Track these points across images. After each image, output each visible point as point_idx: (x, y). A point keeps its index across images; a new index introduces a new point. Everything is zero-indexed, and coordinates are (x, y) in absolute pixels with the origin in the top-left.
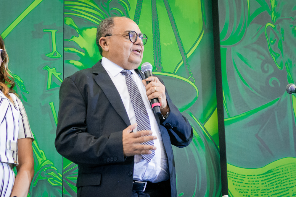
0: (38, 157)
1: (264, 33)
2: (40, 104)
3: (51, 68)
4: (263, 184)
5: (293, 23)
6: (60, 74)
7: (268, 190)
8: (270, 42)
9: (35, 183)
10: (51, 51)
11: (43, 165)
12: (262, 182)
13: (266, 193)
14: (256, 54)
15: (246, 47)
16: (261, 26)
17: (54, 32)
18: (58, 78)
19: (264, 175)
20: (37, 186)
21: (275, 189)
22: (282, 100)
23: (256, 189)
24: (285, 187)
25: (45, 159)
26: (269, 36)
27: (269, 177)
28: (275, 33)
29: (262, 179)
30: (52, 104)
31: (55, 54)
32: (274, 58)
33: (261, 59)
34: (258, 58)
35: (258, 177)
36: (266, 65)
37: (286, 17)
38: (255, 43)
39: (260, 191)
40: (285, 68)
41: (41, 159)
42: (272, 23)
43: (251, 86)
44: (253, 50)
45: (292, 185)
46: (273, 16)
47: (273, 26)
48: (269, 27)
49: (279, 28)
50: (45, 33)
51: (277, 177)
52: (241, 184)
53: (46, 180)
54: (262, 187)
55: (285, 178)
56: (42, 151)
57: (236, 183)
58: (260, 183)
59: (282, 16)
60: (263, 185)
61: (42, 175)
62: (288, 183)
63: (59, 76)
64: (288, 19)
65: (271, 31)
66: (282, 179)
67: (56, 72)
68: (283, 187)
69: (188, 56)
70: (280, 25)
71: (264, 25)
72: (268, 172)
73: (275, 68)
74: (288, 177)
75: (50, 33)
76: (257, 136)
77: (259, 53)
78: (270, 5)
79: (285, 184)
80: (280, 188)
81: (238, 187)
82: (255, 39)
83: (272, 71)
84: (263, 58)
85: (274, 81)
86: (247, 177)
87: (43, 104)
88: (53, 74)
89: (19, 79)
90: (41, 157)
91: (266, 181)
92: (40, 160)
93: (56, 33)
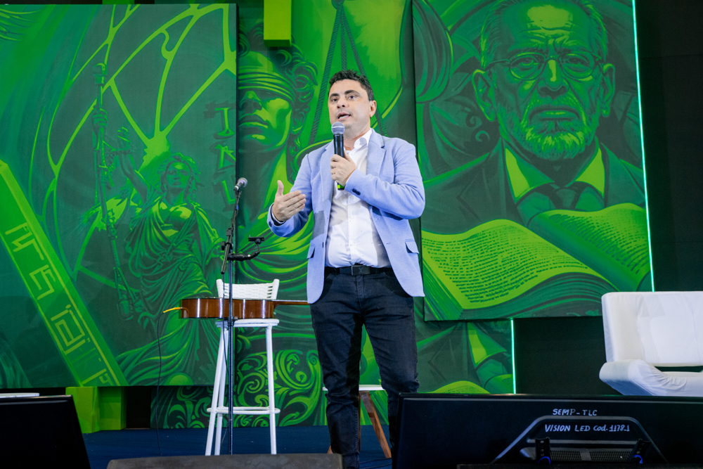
0: (210, 235)
1: (470, 82)
2: (213, 183)
3: (223, 146)
4: (465, 250)
5: (509, 66)
6: (232, 152)
7: (471, 256)
8: (478, 91)
9: (208, 261)
10: (224, 129)
11: (216, 243)
12: (464, 249)
13: (469, 261)
14: (460, 107)
15: (447, 100)
16: (467, 74)
17: (226, 110)
18: (231, 156)
19: (467, 241)
20: (209, 264)
21: (480, 255)
22: (492, 156)
23: (456, 256)
24: (492, 253)
25: (217, 236)
26: (477, 85)
27: (473, 243)
28: (484, 80)
29: (464, 245)
30: (224, 182)
31: (228, 132)
32: (483, 109)
33: (466, 112)
34: (463, 110)
35: (460, 243)
36: (473, 117)
37: (499, 61)
38: (458, 95)
39: (460, 259)
40: (497, 118)
41: (214, 238)
42: (482, 70)
43: (453, 143)
44: (457, 102)
45: (502, 250)
46: (482, 61)
47: (482, 72)
48: (478, 74)
49: (490, 74)
50: (217, 112)
51: (482, 242)
52: (438, 252)
53: (219, 258)
54: (463, 254)
55: (493, 243)
56: (214, 230)
57: (431, 251)
58: (462, 249)
59: (494, 60)
60: (465, 252)
61: (215, 252)
62: (497, 248)
63: (232, 154)
64: (503, 62)
65: (480, 79)
66: (489, 244)
67: (229, 149)
68: (490, 253)
69: (383, 116)
70: (492, 70)
71: (471, 73)
72: (472, 237)
73: (484, 119)
74: (496, 242)
75: (222, 112)
76: (458, 197)
77: (464, 105)
78: (479, 50)
79: (493, 249)
80: (486, 254)
81: (434, 256)
82: (459, 90)
83: (479, 123)
84: (469, 110)
85: (483, 134)
86: (445, 244)
87: (215, 183)
88: (225, 154)
89: (191, 160)
90: (213, 236)
91: (468, 248)
92: (212, 238)
93: (228, 110)
